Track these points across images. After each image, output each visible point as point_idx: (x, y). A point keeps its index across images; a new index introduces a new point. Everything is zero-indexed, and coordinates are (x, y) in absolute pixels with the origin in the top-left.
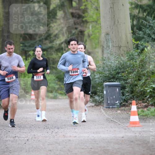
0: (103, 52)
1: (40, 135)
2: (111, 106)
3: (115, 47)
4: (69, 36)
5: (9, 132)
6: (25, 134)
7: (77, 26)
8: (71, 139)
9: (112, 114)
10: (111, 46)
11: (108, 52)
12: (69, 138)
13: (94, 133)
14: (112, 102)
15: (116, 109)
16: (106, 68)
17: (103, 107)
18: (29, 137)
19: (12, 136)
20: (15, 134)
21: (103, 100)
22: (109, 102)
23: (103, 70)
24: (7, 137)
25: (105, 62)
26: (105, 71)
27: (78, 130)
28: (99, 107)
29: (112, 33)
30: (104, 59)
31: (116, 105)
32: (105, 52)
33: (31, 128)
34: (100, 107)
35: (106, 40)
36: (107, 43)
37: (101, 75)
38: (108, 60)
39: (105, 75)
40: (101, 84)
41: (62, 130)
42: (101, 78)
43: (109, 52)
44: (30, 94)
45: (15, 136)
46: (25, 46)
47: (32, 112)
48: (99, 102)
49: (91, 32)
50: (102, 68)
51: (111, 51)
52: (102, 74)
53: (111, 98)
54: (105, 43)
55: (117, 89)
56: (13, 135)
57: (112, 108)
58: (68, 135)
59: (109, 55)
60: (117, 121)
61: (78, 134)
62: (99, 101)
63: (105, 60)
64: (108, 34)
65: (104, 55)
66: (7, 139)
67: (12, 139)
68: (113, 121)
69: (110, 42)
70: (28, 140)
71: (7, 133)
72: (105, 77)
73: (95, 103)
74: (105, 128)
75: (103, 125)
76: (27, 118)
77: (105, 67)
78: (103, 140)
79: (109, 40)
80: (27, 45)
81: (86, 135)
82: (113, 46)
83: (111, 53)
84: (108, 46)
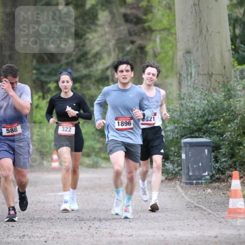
0: (180, 83)
1: (69, 233)
2: (194, 182)
3: (202, 75)
4: (121, 55)
5: (13, 226)
6: (41, 231)
7: (134, 38)
8: (123, 239)
9: (197, 196)
10: (195, 74)
11: (189, 83)
12: (120, 239)
13: (164, 229)
14: (197, 173)
15: (203, 186)
16: (186, 113)
17: (181, 182)
18: (48, 236)
19: (18, 235)
20: (24, 232)
21: (181, 170)
22: (191, 174)
23: (180, 116)
24: (8, 236)
25: (183, 102)
26: (183, 119)
27: (136, 223)
28: (173, 183)
29: (197, 50)
30: (182, 96)
31: (203, 178)
32: (184, 83)
33: (52, 219)
34: (176, 183)
35: (186, 62)
36: (187, 69)
37: (176, 125)
38: (190, 99)
39: (184, 125)
40: (176, 142)
41: (108, 223)
42: (176, 131)
43: (191, 84)
44: (50, 159)
45: (23, 234)
46: (42, 74)
47: (53, 191)
48: (173, 174)
49: (158, 49)
50: (179, 113)
51: (194, 83)
52: (178, 124)
53: (195, 166)
54: (185, 68)
55: (204, 151)
56: (19, 232)
57: (197, 184)
58: (119, 232)
59: (191, 90)
60: (204, 208)
61: (136, 231)
62: (174, 172)
63: (183, 99)
64: (188, 52)
65: (182, 90)
66: (10, 239)
67: (17, 240)
68: (198, 207)
69: (193, 66)
70: (46, 242)
71: (8, 229)
72: (184, 128)
73: (166, 176)
74: (184, 220)
75: (181, 214)
76: (44, 202)
77: (183, 111)
78: (180, 242)
79: (191, 62)
80: (44, 71)
81: (150, 233)
82: (198, 74)
83: (195, 87)
84: (189, 74)
